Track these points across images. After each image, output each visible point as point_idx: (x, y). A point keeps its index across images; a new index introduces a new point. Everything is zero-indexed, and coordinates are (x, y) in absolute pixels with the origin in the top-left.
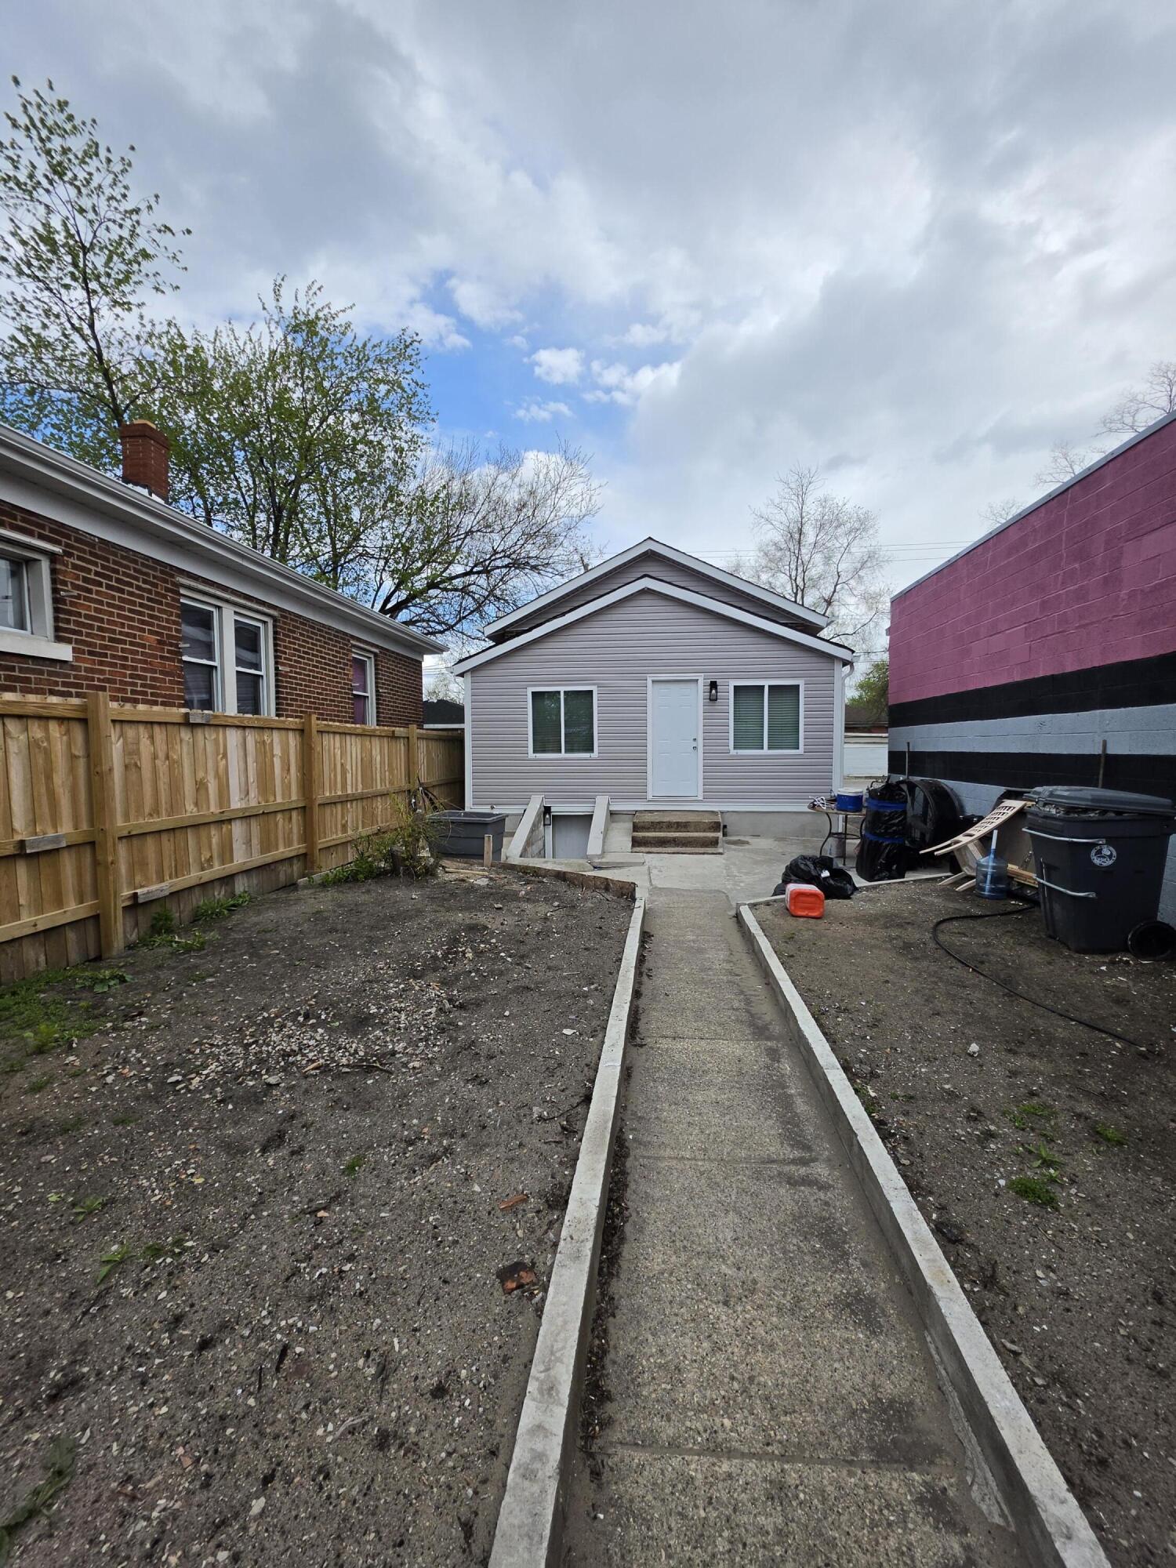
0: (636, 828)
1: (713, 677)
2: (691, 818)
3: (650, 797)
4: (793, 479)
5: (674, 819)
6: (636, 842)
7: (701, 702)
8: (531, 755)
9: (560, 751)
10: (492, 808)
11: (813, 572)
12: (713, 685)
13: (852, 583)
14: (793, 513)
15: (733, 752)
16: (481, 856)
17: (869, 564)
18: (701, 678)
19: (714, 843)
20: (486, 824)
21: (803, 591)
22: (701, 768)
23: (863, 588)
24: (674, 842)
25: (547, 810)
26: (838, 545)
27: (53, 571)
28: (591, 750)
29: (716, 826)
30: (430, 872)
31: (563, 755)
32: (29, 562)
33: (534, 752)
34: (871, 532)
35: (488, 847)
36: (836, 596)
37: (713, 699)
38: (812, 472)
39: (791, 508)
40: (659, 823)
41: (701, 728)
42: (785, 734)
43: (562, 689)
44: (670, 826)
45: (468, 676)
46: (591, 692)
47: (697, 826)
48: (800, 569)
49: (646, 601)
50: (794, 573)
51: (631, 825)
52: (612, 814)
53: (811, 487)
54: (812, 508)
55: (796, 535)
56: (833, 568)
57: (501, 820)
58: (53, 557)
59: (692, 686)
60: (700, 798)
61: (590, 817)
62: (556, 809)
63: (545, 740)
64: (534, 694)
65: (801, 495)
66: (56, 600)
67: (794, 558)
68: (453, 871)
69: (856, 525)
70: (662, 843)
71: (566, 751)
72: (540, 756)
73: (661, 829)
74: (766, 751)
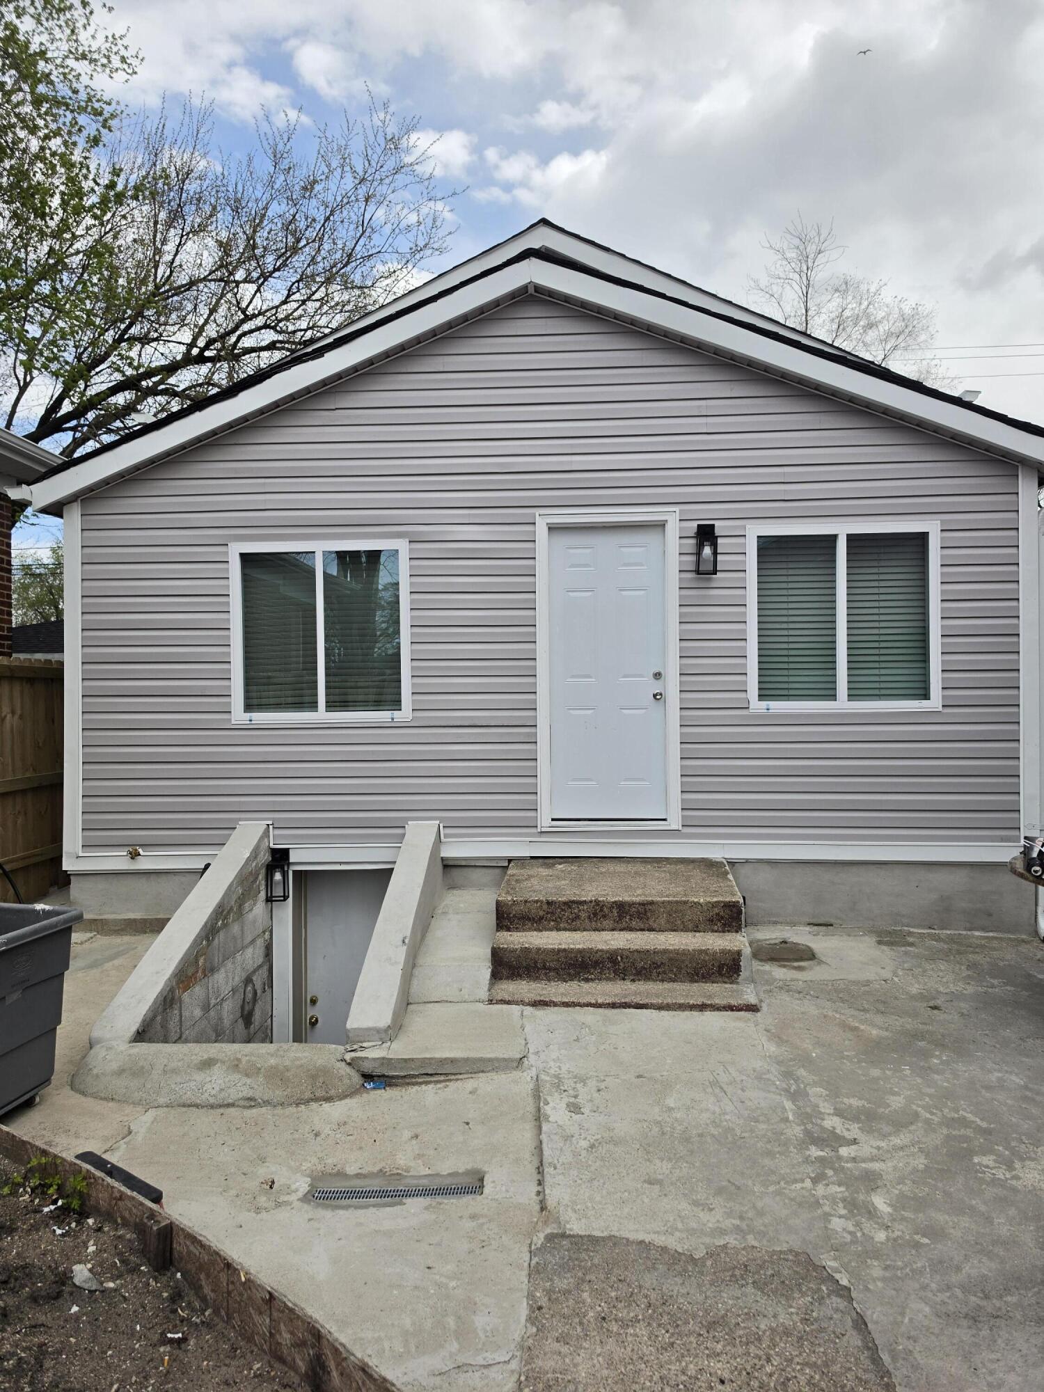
0: (505, 918)
1: (705, 514)
2: (654, 889)
3: (545, 822)
5: (607, 890)
6: (505, 964)
7: (673, 578)
8: (239, 715)
9: (313, 706)
10: (134, 855)
12: (706, 534)
15: (758, 706)
18: (672, 517)
22: (675, 750)
24: (613, 965)
25: (280, 858)
28: (396, 704)
29: (728, 913)
31: (322, 715)
33: (249, 707)
37: (704, 571)
40: (569, 904)
41: (674, 648)
42: (894, 659)
43: (320, 547)
44: (599, 913)
45: (74, 514)
46: (391, 555)
47: (676, 916)
49: (533, 324)
51: (490, 910)
52: (449, 866)
59: (651, 538)
60: (675, 823)
61: (383, 876)
62: (302, 857)
63: (274, 675)
64: (248, 560)
71: (331, 706)
72: (262, 717)
73: (573, 924)
74: (843, 703)
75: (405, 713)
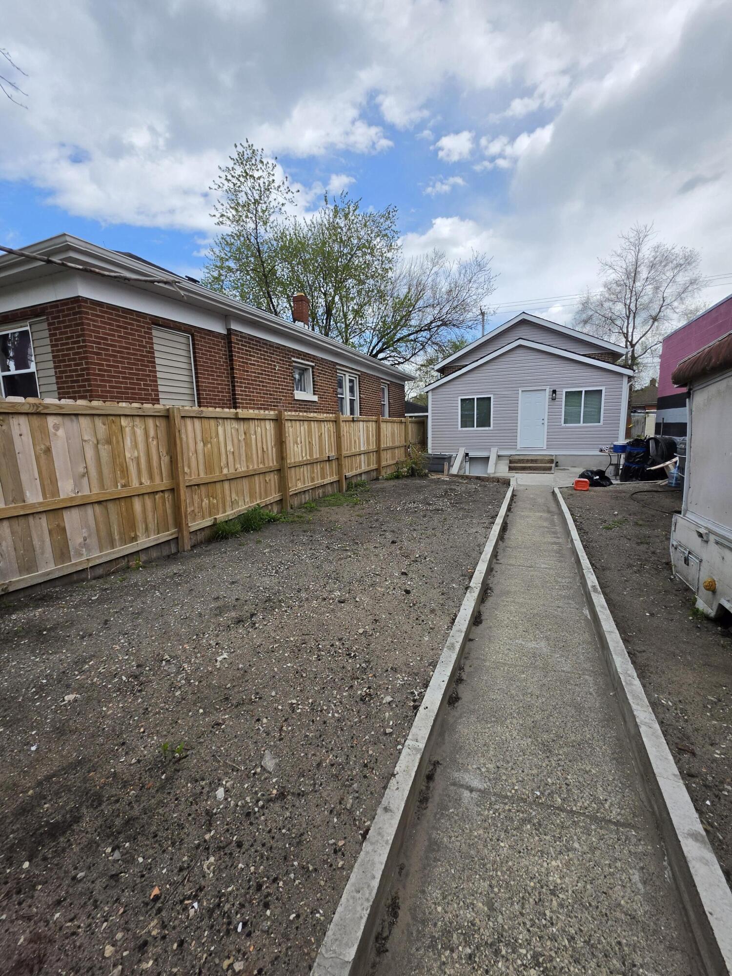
0: (511, 462)
1: (554, 388)
2: (538, 458)
3: (518, 447)
4: (632, 235)
5: (530, 458)
6: (511, 469)
7: (547, 400)
8: (460, 429)
10: (443, 452)
11: (644, 300)
12: (554, 392)
13: (676, 304)
14: (631, 258)
15: (564, 425)
16: (443, 472)
17: (690, 288)
18: (548, 388)
19: (550, 469)
20: (445, 458)
21: (634, 314)
22: (546, 434)
23: (684, 306)
24: (530, 468)
25: (467, 455)
26: (665, 278)
27: (313, 372)
28: (490, 426)
29: (552, 461)
30: (426, 475)
31: (475, 428)
32: (306, 369)
33: (461, 427)
34: (694, 264)
35: (446, 467)
36: (662, 314)
37: (554, 399)
38: (648, 228)
39: (630, 257)
40: (522, 460)
41: (547, 414)
42: (593, 416)
43: (475, 397)
44: (528, 461)
45: (430, 393)
46: (490, 398)
47: (542, 461)
48: (633, 299)
49: (520, 352)
50: (628, 302)
51: (508, 462)
52: (499, 456)
53: (646, 239)
54: (647, 252)
55: (633, 274)
56: (660, 295)
57: (450, 457)
58: (313, 367)
59: (543, 392)
60: (545, 448)
61: (488, 458)
62: (471, 454)
63: (467, 421)
64: (461, 399)
65: (637, 245)
66: (313, 381)
67: (628, 291)
68: (435, 476)
69: (682, 262)
70: (524, 469)
71: (477, 427)
72: (464, 429)
73: (523, 463)
74: (581, 424)
75: (491, 428)
